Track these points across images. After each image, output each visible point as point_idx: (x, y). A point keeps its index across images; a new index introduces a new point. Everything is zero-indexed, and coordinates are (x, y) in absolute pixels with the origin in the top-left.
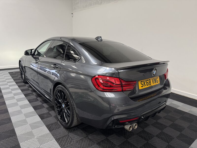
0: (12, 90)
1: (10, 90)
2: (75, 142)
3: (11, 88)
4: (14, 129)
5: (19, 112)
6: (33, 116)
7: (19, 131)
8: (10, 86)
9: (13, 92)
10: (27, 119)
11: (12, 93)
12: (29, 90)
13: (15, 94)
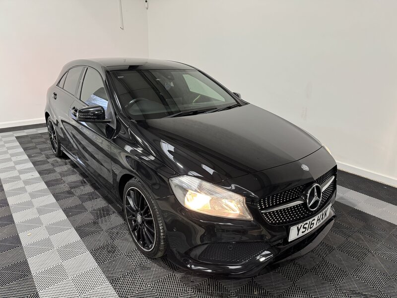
1: (15, 173)
2: (149, 285)
5: (36, 223)
6: (63, 230)
7: (36, 265)
8: (17, 163)
9: (24, 177)
11: (20, 179)
13: (27, 182)
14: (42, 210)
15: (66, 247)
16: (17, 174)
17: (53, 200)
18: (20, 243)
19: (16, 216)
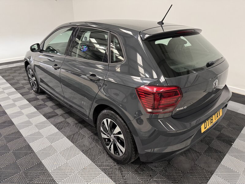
0: (9, 94)
3: (6, 91)
4: (29, 145)
6: (46, 126)
8: (4, 89)
9: (12, 97)
11: (10, 99)
13: (14, 100)
14: (30, 116)
15: (51, 135)
16: (7, 96)
17: (35, 110)
18: (21, 135)
19: (14, 120)
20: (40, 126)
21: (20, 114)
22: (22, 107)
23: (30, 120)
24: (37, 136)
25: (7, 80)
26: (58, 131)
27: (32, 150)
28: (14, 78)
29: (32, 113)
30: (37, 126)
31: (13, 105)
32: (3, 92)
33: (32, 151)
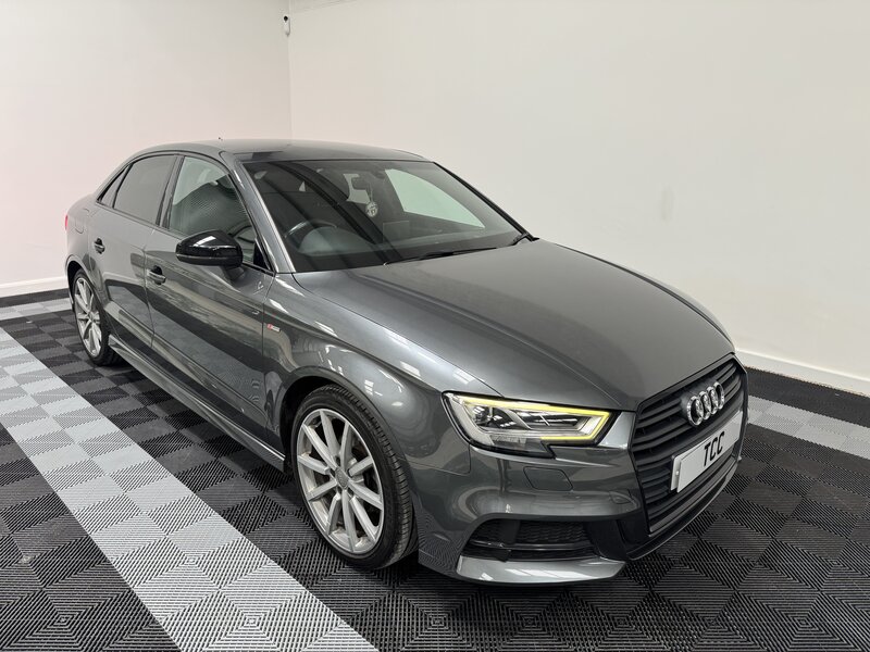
0: (43, 398)
3: (31, 388)
10: (171, 536)
11: (45, 414)
12: (125, 394)
14: (127, 479)
16: (34, 404)
17: (145, 457)
18: (101, 555)
19: (66, 496)
20: (166, 518)
21: (88, 471)
22: (94, 447)
23: (129, 493)
24: (163, 557)
25: (30, 348)
26: (240, 535)
27: (147, 614)
28: (59, 340)
29: (133, 469)
30: (158, 516)
31: (61, 440)
32: (18, 392)
33: (148, 618)
